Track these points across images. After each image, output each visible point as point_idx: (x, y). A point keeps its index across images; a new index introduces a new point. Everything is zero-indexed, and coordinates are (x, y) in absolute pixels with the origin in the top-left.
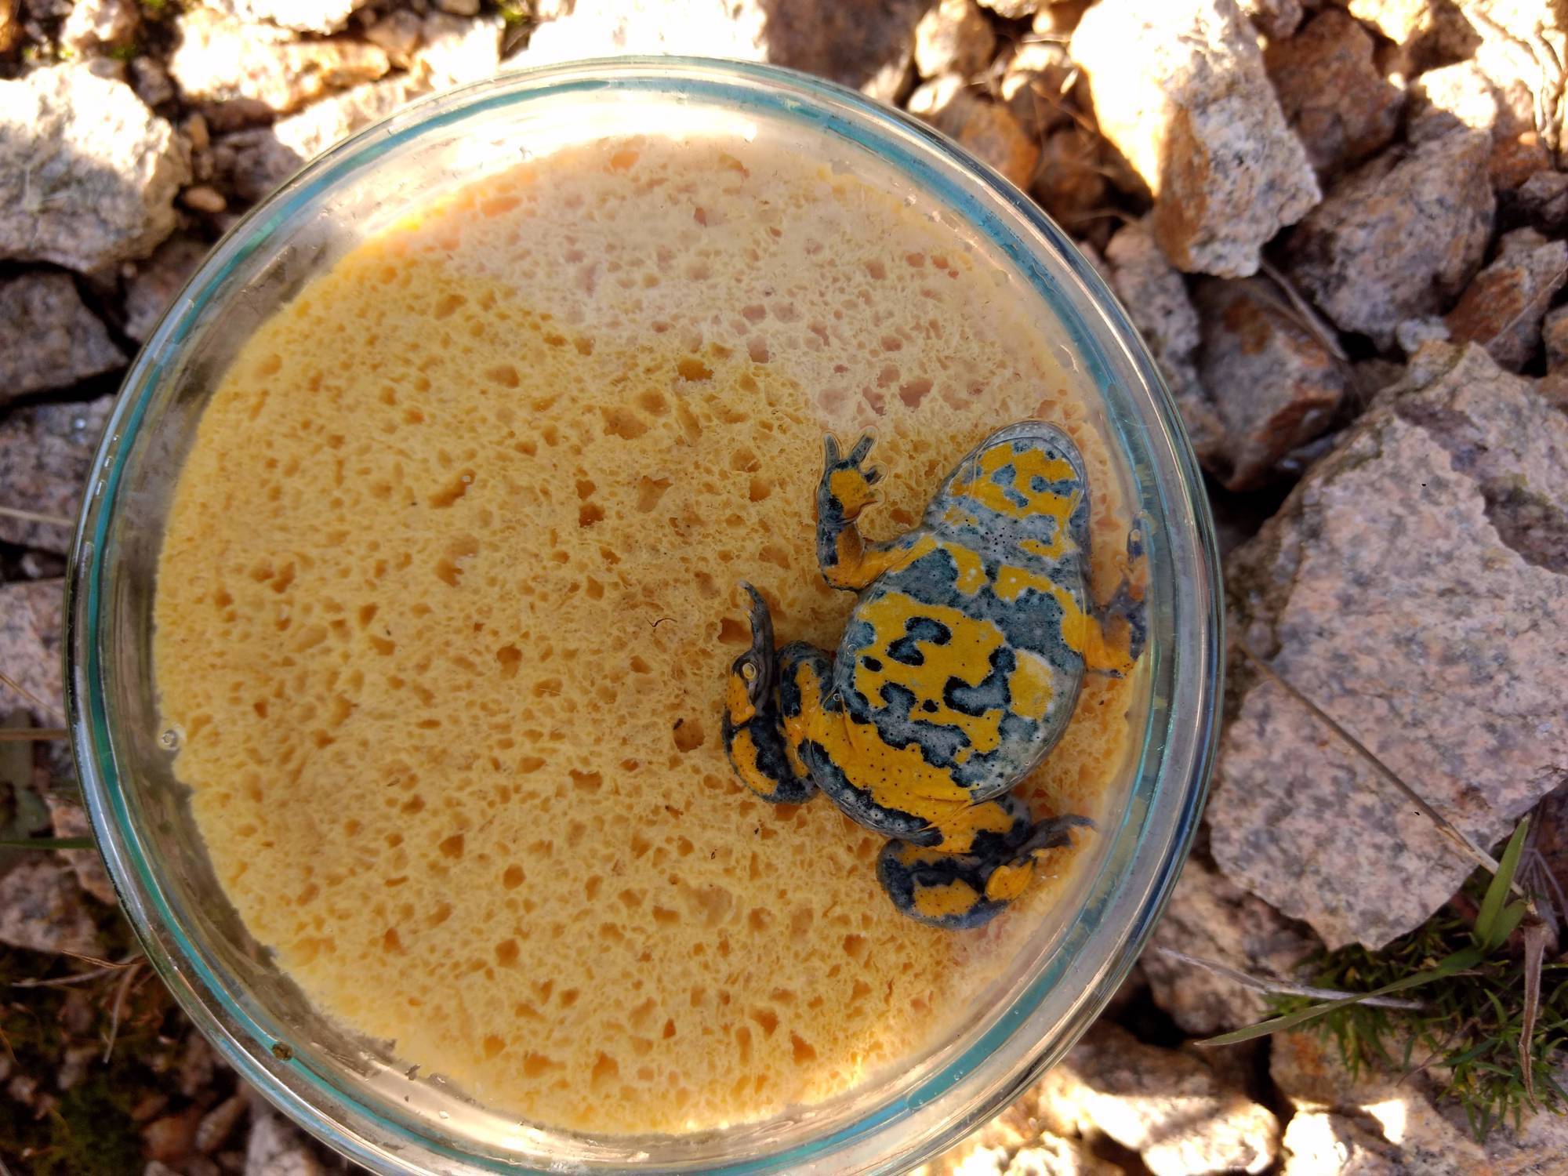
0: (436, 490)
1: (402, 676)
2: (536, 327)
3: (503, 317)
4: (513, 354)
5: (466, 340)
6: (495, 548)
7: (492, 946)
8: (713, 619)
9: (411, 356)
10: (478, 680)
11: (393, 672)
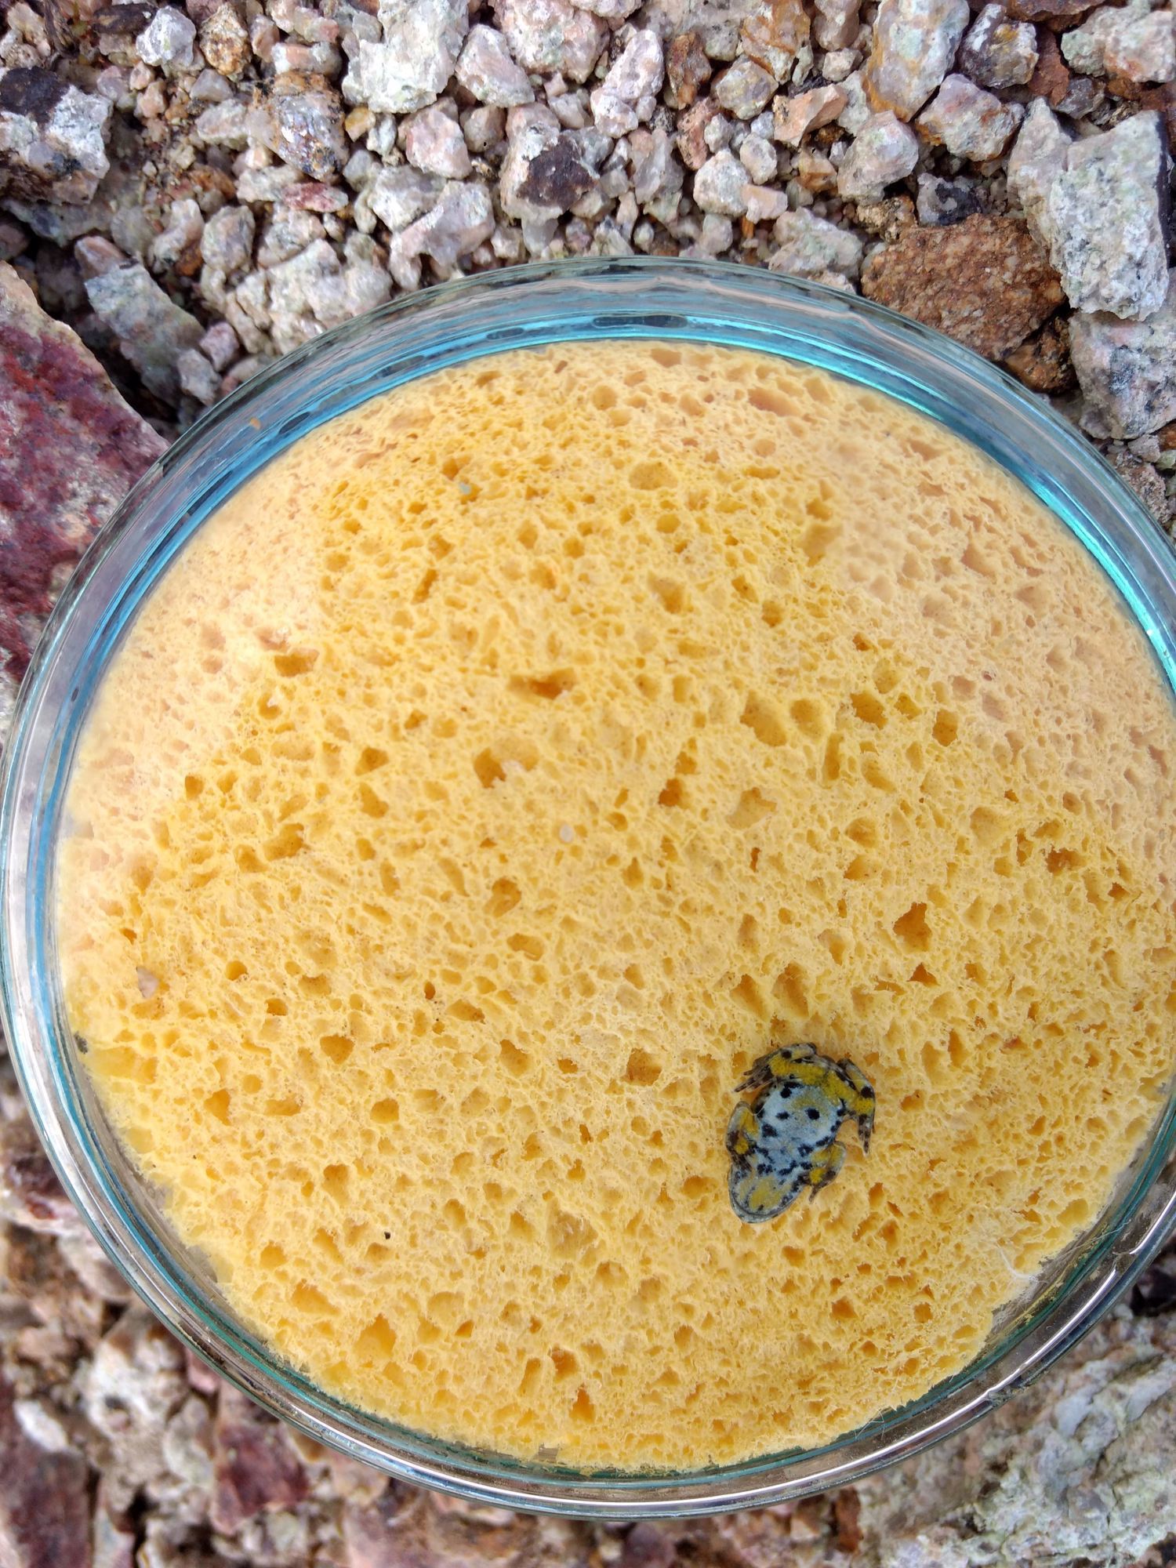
0: (524, 671)
1: (376, 846)
2: (732, 562)
3: (704, 527)
4: (691, 575)
5: (649, 528)
6: (552, 771)
7: (325, 1163)
8: (735, 970)
9: (580, 506)
10: (457, 897)
11: (368, 835)
